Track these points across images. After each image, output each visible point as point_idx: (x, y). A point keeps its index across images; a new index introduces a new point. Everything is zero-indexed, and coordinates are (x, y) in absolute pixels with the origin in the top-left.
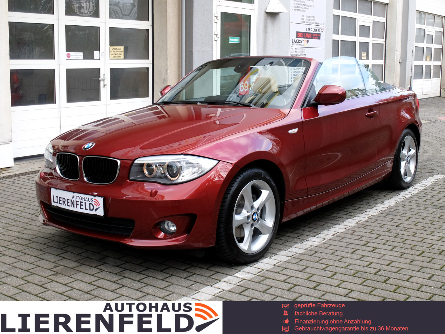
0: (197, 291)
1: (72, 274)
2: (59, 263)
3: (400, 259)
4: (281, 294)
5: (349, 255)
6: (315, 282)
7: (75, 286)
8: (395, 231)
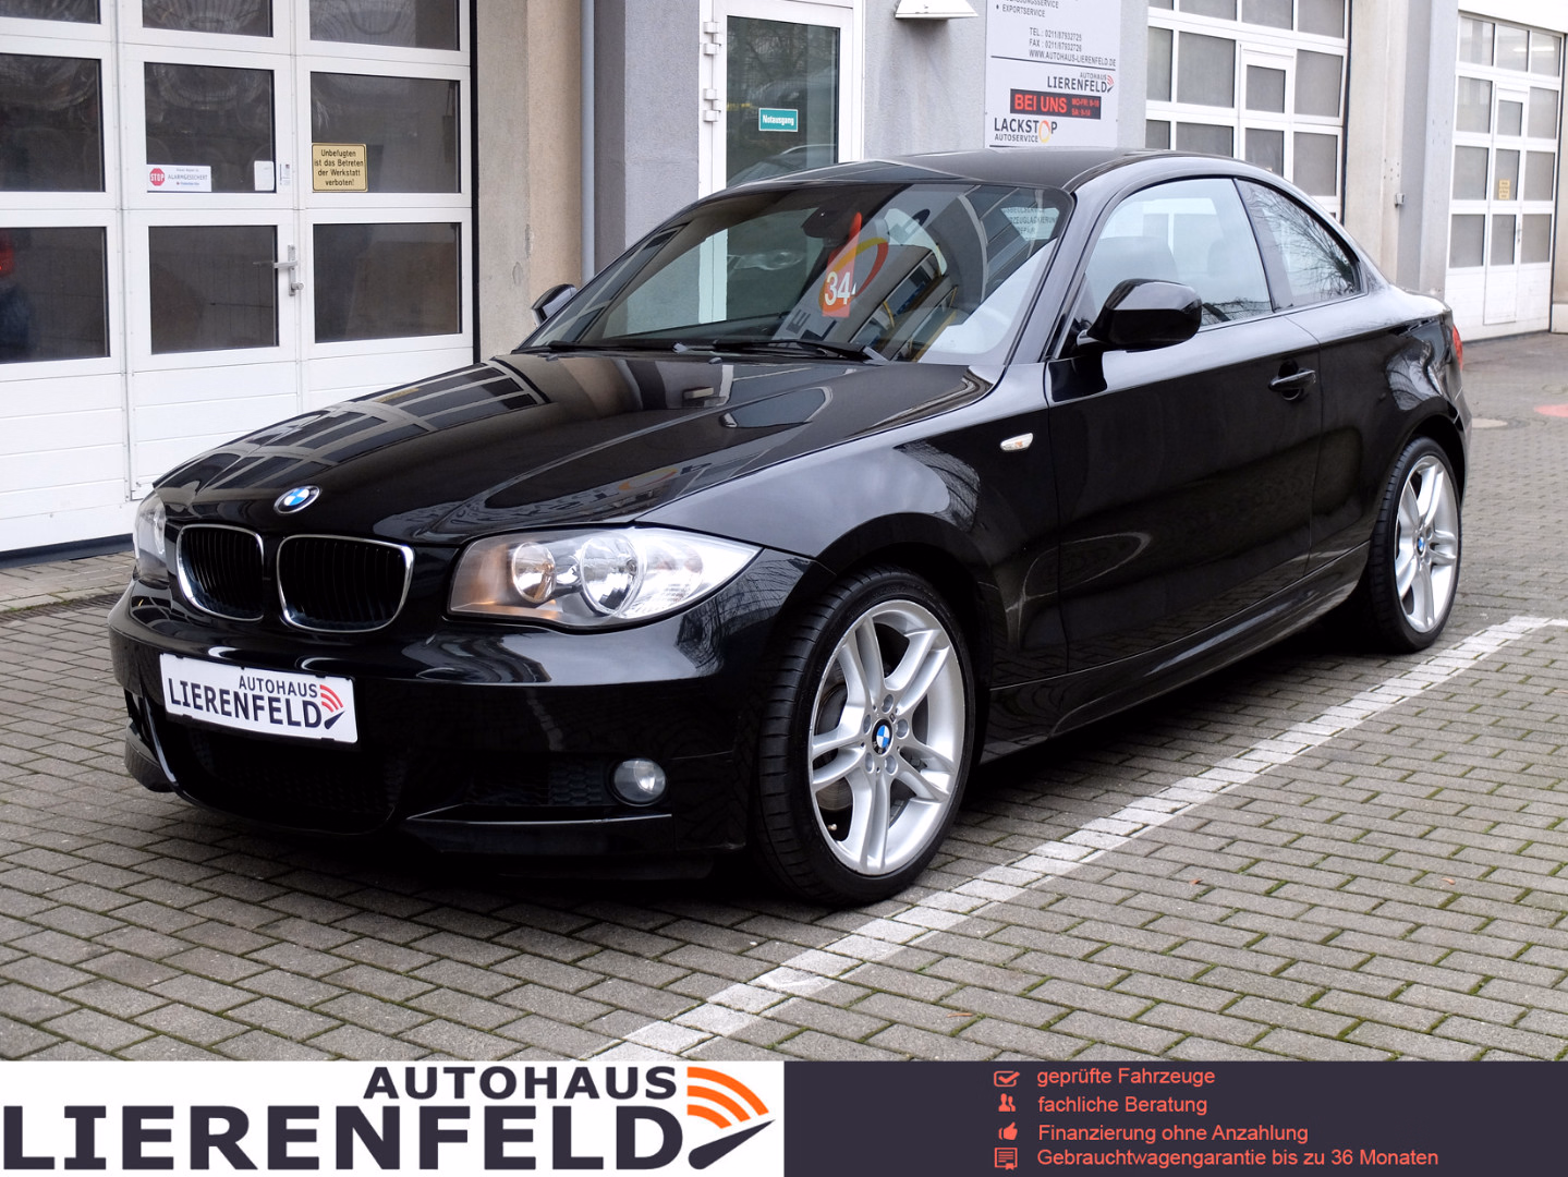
0: (615, 1038)
1: (156, 981)
2: (110, 943)
3: (1371, 920)
4: (924, 1048)
6: (1054, 1004)
7: (162, 1026)
8: (1357, 820)
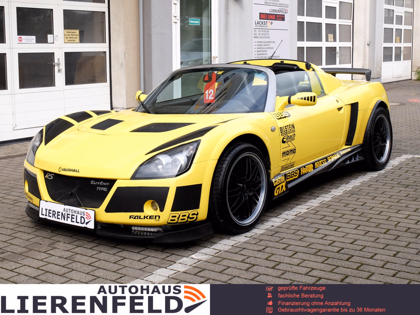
0: (150, 273)
1: (19, 260)
2: (6, 249)
3: (365, 237)
4: (238, 274)
5: (311, 234)
6: (275, 261)
7: (21, 272)
8: (360, 210)
